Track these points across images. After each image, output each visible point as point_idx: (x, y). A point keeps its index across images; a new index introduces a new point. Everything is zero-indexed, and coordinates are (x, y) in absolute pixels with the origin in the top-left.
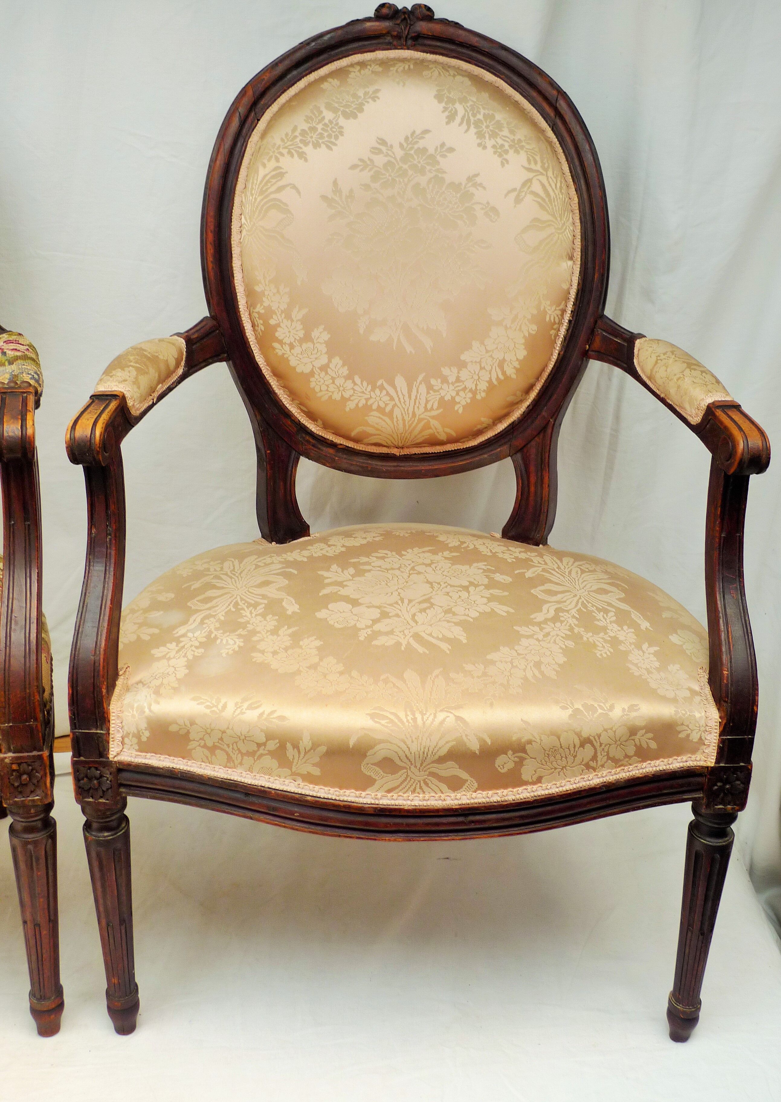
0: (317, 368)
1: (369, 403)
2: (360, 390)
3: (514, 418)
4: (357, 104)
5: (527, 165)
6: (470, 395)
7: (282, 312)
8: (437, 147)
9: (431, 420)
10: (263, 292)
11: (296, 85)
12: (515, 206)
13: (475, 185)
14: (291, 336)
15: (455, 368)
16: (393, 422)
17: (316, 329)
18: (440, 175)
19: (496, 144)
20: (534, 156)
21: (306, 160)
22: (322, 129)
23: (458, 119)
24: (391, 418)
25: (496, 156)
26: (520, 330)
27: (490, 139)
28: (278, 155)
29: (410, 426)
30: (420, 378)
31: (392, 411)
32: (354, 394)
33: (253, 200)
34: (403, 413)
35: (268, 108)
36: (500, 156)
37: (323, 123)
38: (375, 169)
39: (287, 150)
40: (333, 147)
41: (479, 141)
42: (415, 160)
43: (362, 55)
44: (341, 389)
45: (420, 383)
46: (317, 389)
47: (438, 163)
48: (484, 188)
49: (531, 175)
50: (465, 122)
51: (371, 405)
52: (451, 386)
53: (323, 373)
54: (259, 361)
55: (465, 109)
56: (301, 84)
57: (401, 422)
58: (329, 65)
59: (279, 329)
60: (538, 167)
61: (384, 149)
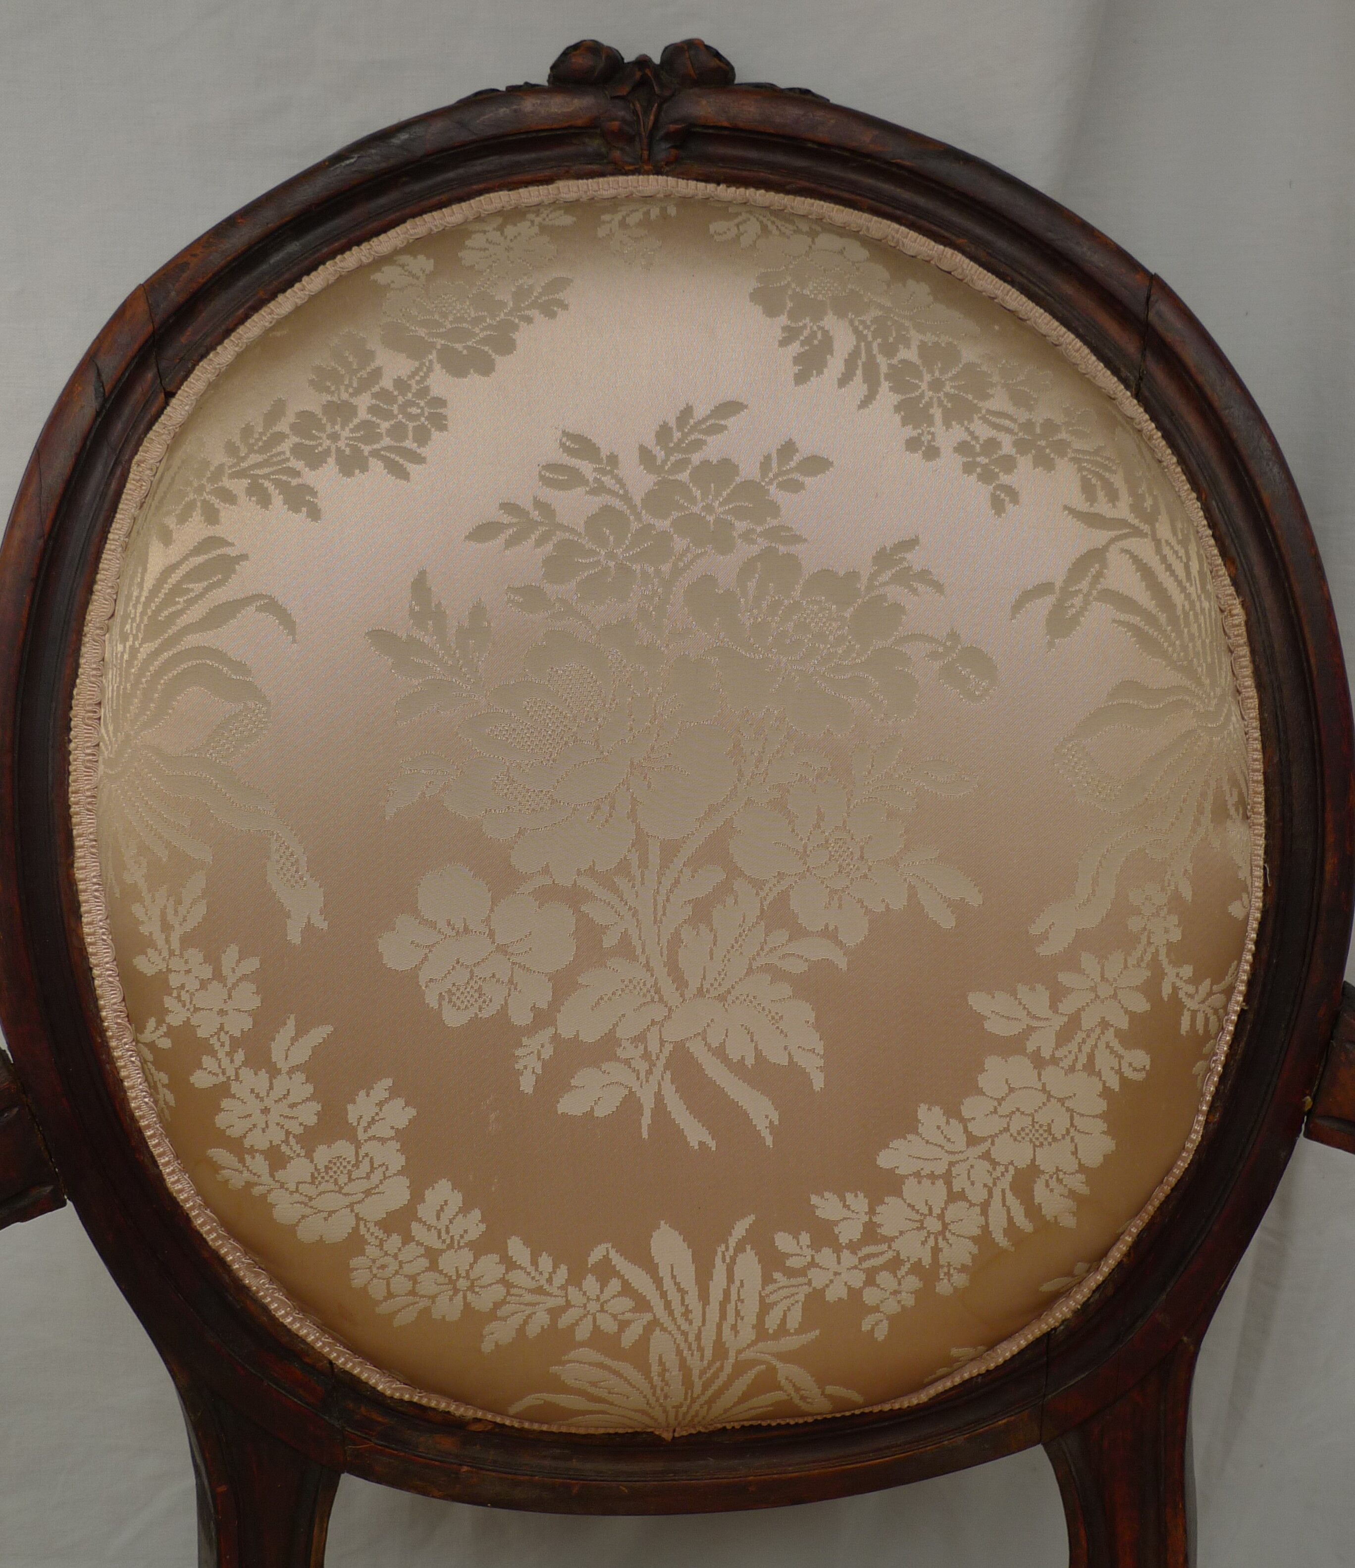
0: (371, 1225)
1: (564, 1322)
2: (533, 1285)
3: (1051, 1321)
4: (489, 327)
5: (1082, 505)
6: (913, 1282)
7: (235, 1043)
8: (768, 458)
9: (779, 1365)
10: (162, 978)
11: (297, 285)
12: (1051, 644)
13: (905, 577)
14: (272, 1126)
15: (861, 1195)
16: (647, 1375)
17: (362, 1093)
18: (782, 549)
19: (969, 438)
20: (1107, 475)
21: (315, 514)
22: (372, 409)
23: (836, 365)
24: (645, 1369)
25: (973, 478)
26: (1090, 1067)
27: (947, 425)
28: (214, 500)
29: (706, 1387)
30: (740, 1229)
31: (644, 1341)
32: (509, 1298)
33: (126, 657)
34: (683, 1345)
35: (203, 357)
36: (987, 476)
37: (376, 389)
38: (560, 535)
39: (246, 482)
40: (411, 468)
41: (910, 432)
42: (693, 500)
43: (512, 193)
44: (462, 1284)
45: (740, 1248)
46: (377, 1290)
47: (774, 509)
48: (939, 587)
49: (1100, 537)
50: (859, 372)
51: (571, 1329)
52: (846, 1254)
53: (396, 1240)
54: (181, 1191)
55: (856, 330)
56: (314, 282)
57: (675, 1374)
58: (409, 224)
59: (225, 1103)
60: (1123, 510)
61: (586, 468)
